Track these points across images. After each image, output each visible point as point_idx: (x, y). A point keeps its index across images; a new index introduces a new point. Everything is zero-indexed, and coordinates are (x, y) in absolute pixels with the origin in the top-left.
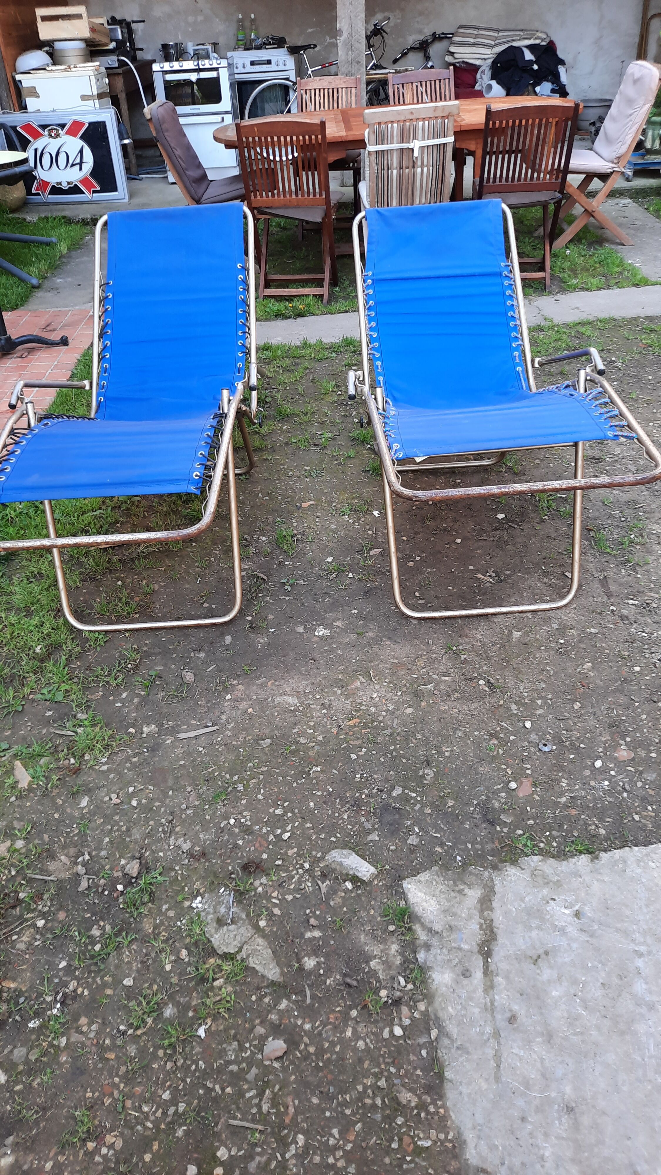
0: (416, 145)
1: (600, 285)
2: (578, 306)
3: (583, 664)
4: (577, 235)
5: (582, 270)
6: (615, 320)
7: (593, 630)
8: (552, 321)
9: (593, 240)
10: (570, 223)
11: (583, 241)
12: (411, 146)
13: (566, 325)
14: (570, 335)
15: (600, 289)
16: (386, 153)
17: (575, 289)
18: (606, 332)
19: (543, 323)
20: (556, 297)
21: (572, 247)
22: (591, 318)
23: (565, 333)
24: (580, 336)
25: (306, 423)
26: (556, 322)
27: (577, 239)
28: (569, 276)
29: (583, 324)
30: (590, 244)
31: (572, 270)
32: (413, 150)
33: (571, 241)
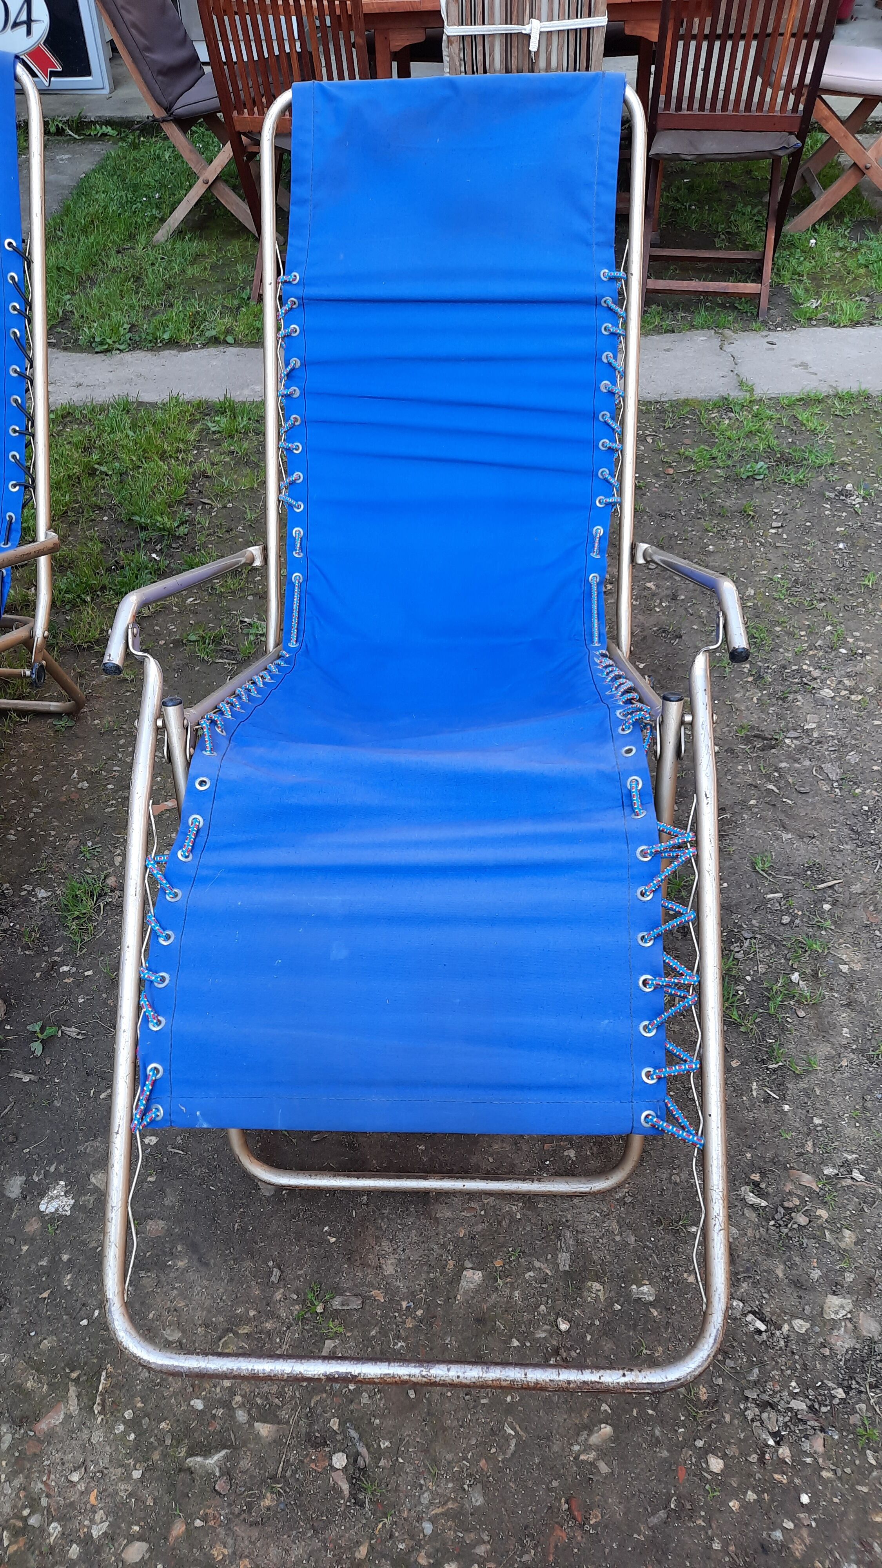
0: (534, 28)
1: (856, 318)
2: (808, 359)
3: (590, 1428)
4: (838, 206)
5: (833, 278)
6: (868, 397)
7: (647, 1291)
8: (751, 390)
9: (865, 217)
10: (827, 182)
11: (846, 220)
12: (526, 29)
13: (775, 402)
14: (778, 425)
15: (855, 324)
16: (479, 41)
17: (810, 320)
18: (845, 423)
19: (735, 394)
20: (773, 336)
21: (823, 229)
22: (824, 390)
23: (771, 418)
24: (797, 427)
25: (233, 592)
26: (758, 393)
27: (833, 217)
28: (807, 290)
29: (806, 401)
30: (859, 226)
31: (813, 277)
32: (528, 36)
33: (825, 218)
